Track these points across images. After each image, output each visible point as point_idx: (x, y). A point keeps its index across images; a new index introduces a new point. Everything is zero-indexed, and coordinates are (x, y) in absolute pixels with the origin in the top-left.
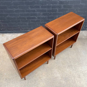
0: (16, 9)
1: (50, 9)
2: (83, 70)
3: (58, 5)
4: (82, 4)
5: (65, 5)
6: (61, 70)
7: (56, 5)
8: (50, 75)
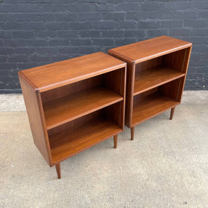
0: (53, 39)
1: (121, 38)
2: (201, 162)
3: (137, 30)
4: (187, 28)
5: (152, 30)
6: (147, 160)
7: (133, 30)
8: (119, 169)
